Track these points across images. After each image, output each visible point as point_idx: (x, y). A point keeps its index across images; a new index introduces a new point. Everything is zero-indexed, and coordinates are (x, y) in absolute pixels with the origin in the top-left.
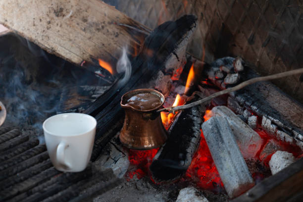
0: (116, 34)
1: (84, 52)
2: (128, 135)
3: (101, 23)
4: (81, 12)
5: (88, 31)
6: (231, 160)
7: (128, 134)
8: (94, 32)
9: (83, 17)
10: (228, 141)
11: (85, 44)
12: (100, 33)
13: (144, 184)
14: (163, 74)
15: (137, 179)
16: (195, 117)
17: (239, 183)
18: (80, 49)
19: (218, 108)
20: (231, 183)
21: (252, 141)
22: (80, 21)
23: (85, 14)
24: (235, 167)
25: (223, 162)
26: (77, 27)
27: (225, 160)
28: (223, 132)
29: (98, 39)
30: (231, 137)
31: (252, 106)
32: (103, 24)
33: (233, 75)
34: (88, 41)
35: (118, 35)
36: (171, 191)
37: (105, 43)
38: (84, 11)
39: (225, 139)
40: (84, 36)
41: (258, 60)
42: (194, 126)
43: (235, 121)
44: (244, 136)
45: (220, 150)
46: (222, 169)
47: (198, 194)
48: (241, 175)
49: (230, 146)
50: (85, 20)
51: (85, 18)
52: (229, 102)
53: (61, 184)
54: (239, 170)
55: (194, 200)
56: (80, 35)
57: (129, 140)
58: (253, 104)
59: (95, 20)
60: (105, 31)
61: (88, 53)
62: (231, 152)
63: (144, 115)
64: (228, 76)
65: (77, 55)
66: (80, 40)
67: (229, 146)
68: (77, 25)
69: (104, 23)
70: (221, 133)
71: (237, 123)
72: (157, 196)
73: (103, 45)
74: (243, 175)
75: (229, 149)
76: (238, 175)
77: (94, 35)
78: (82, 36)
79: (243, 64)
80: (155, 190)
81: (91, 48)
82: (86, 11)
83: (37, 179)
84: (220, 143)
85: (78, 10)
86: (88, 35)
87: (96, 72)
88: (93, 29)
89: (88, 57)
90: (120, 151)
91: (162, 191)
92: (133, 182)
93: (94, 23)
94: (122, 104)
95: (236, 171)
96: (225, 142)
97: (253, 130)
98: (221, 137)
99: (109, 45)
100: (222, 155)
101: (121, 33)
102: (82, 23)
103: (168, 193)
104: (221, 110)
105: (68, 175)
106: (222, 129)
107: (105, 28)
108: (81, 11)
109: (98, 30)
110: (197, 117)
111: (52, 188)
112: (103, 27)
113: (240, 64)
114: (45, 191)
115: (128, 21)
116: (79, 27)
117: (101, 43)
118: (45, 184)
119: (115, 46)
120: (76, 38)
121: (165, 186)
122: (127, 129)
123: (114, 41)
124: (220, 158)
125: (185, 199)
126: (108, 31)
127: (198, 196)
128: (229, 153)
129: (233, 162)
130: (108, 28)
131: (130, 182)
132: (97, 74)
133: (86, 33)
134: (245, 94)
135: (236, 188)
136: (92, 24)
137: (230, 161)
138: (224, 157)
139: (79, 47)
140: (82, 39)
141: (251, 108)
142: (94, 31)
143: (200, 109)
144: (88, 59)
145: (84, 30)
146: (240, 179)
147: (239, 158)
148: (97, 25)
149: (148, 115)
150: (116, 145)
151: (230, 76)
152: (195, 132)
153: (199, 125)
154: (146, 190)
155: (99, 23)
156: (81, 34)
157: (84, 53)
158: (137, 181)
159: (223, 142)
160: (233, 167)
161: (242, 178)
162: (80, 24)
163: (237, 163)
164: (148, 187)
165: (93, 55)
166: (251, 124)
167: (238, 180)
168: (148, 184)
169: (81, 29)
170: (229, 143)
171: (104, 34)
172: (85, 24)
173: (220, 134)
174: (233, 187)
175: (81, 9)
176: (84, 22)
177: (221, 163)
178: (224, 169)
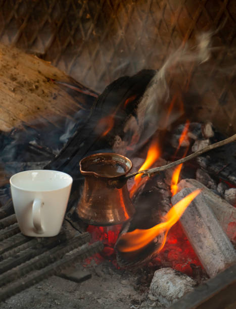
0: (53, 96)
1: (15, 118)
2: (89, 209)
3: (35, 82)
4: (9, 69)
5: (19, 92)
6: (213, 236)
7: (89, 207)
8: (26, 94)
9: (12, 75)
10: (206, 215)
11: (15, 108)
12: (33, 94)
13: (104, 270)
14: (120, 140)
15: (95, 264)
16: (162, 190)
17: (224, 262)
18: (9, 114)
19: (187, 181)
20: (214, 262)
21: (232, 218)
22: (8, 80)
23: (13, 71)
24: (218, 244)
25: (203, 239)
26: (4, 88)
27: (205, 237)
28: (198, 205)
29: (32, 101)
30: (209, 210)
31: (229, 177)
32: (37, 84)
33: (203, 142)
34: (19, 104)
35: (56, 97)
36: (140, 276)
37: (41, 106)
38: (11, 67)
39: (202, 213)
40: (14, 99)
41: (231, 125)
42: (163, 199)
43: (209, 195)
44: (222, 212)
45: (198, 226)
46: (201, 248)
47: (179, 273)
48: (227, 253)
49: (210, 221)
50: (14, 79)
51: (14, 76)
52: (198, 175)
53: (35, 248)
54: (223, 248)
55: (175, 280)
56: (8, 97)
57: (90, 214)
58: (231, 173)
59: (27, 78)
60: (39, 91)
61: (20, 119)
62: (211, 228)
63: (109, 182)
64: (196, 143)
65: (6, 122)
66: (8, 103)
67: (208, 220)
68: (4, 85)
69: (38, 82)
70: (198, 206)
71: (212, 198)
72: (124, 282)
73: (38, 109)
74: (229, 253)
75: (209, 225)
76: (223, 252)
77: (26, 97)
78: (11, 99)
79: (213, 129)
80: (120, 276)
81: (23, 113)
82: (15, 68)
83: (5, 245)
84: (197, 217)
85: (5, 67)
86: (19, 97)
87: (31, 142)
88: (25, 90)
89: (20, 124)
90: (77, 230)
91: (128, 277)
92: (91, 269)
93: (25, 82)
94: (82, 170)
95: (220, 248)
96: (203, 216)
97: (231, 206)
98: (197, 210)
99: (46, 109)
100: (200, 231)
101: (59, 95)
102: (10, 83)
103: (136, 278)
104: (191, 183)
105: (39, 240)
106: (198, 201)
107: (40, 89)
108: (8, 67)
109: (32, 90)
110: (164, 189)
111: (26, 253)
112: (37, 87)
113: (211, 129)
114: (18, 256)
115: (68, 80)
116: (7, 88)
117: (36, 106)
118: (16, 249)
119: (53, 110)
120: (4, 101)
121: (131, 271)
122: (87, 201)
123: (52, 104)
124: (198, 236)
125: (163, 280)
126: (44, 92)
127: (179, 275)
128: (210, 229)
129: (214, 238)
130: (43, 88)
131: (88, 268)
132: (31, 145)
133: (16, 94)
134: (219, 163)
135: (221, 268)
136: (23, 83)
137: (211, 237)
138: (204, 233)
139: (8, 112)
140: (11, 102)
141: (229, 179)
142: (27, 92)
143: (166, 181)
144: (20, 126)
145: (14, 91)
146: (225, 258)
147: (221, 234)
148: (29, 84)
149: (115, 182)
150: (71, 221)
151: (199, 143)
152: (164, 206)
153: (168, 199)
154: (108, 276)
155: (32, 82)
156: (9, 95)
157: (14, 120)
158: (96, 267)
159: (200, 216)
160: (216, 244)
161: (228, 256)
162: (8, 84)
163: (219, 240)
164: (110, 274)
165: (26, 121)
166: (229, 198)
167: (223, 259)
168: (110, 269)
169: (10, 89)
170: (207, 217)
171: (39, 96)
172: (14, 83)
173: (196, 208)
174: (218, 268)
175: (8, 65)
176: (13, 81)
177: (200, 241)
178: (204, 247)
